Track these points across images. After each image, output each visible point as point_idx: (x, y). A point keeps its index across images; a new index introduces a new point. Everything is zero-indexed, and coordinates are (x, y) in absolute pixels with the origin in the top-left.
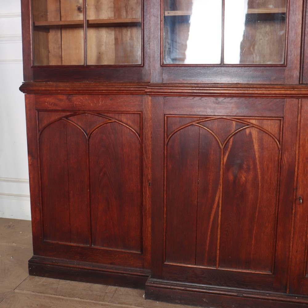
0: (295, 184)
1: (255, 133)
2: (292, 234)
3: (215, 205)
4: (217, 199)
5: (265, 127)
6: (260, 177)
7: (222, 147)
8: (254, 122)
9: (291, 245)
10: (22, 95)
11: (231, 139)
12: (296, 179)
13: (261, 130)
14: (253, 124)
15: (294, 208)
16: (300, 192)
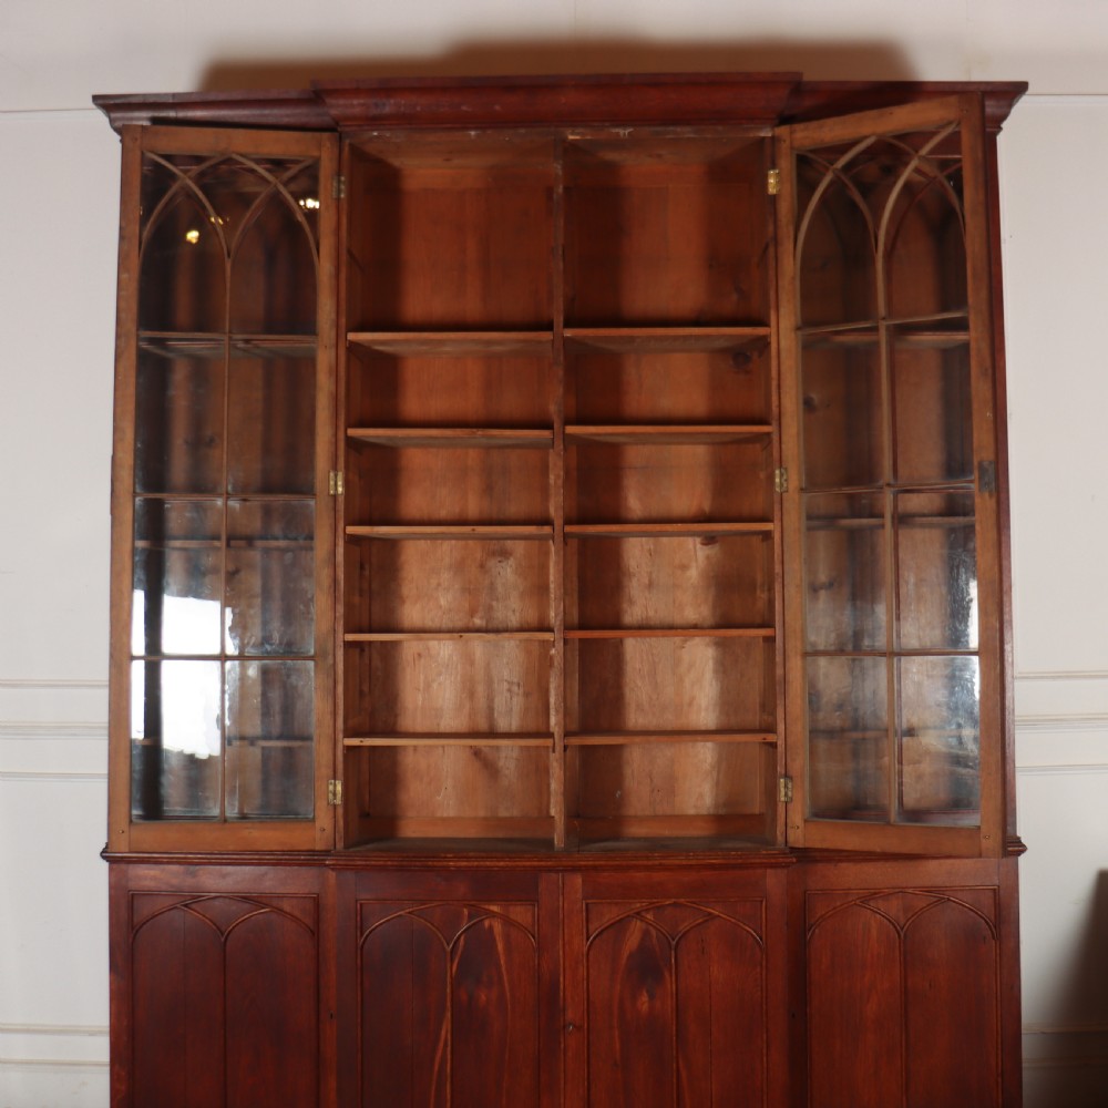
0: (561, 1002)
1: (498, 927)
2: (562, 1082)
3: (441, 1045)
4: (443, 1033)
5: (512, 916)
6: (508, 994)
7: (449, 949)
8: (495, 908)
9: (562, 1101)
10: (105, 865)
11: (462, 938)
12: (561, 994)
13: (508, 922)
14: (493, 912)
15: (562, 1040)
16: (570, 1015)
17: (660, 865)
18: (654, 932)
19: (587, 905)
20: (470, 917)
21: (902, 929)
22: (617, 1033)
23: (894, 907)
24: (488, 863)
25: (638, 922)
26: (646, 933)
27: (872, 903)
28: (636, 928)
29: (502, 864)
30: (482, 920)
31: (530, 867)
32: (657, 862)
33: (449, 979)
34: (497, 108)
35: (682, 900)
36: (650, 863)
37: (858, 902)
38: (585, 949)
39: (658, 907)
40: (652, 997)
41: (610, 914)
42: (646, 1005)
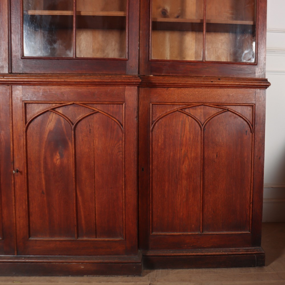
15: (13, 179)
16: (17, 165)
17: (65, 82)
18: (62, 120)
19: (25, 104)
21: (203, 125)
22: (43, 176)
23: (198, 113)
25: (54, 115)
26: (59, 122)
27: (187, 111)
32: (63, 80)
35: (78, 102)
37: (179, 109)
38: (24, 129)
39: (64, 106)
40: (62, 156)
42: (59, 161)
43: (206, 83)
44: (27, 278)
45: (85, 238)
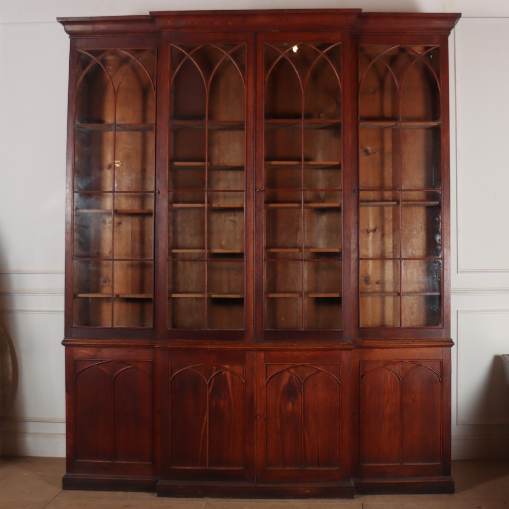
0: (255, 406)
1: (228, 374)
2: (255, 440)
3: (204, 423)
4: (205, 419)
5: (234, 370)
6: (233, 402)
7: (207, 383)
8: (227, 366)
9: (255, 447)
10: (63, 348)
11: (213, 379)
12: (255, 403)
13: (232, 373)
14: (226, 368)
15: (255, 422)
16: (258, 411)
17: (297, 348)
18: (294, 377)
19: (266, 365)
20: (217, 370)
21: (401, 377)
22: (278, 419)
23: (397, 368)
24: (224, 347)
26: (291, 378)
27: (388, 366)
28: (287, 374)
29: (230, 347)
30: (222, 371)
31: (242, 349)
32: (295, 347)
33: (208, 396)
34: (230, 23)
35: (306, 364)
36: (293, 348)
37: (382, 365)
38: (265, 384)
39: (296, 366)
40: (293, 405)
41: (277, 369)
42: (291, 408)
43: (403, 345)
44: (265, 500)
45: (310, 468)
